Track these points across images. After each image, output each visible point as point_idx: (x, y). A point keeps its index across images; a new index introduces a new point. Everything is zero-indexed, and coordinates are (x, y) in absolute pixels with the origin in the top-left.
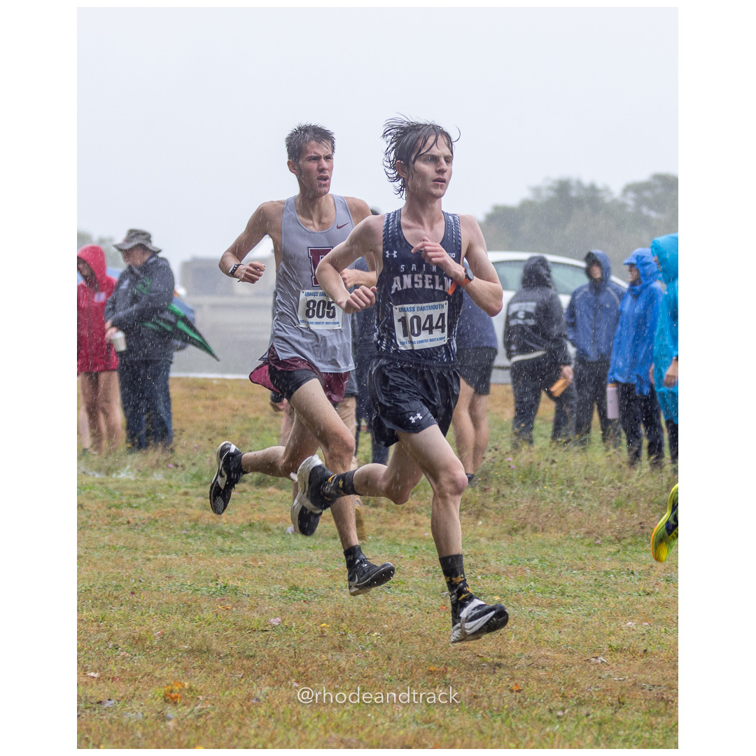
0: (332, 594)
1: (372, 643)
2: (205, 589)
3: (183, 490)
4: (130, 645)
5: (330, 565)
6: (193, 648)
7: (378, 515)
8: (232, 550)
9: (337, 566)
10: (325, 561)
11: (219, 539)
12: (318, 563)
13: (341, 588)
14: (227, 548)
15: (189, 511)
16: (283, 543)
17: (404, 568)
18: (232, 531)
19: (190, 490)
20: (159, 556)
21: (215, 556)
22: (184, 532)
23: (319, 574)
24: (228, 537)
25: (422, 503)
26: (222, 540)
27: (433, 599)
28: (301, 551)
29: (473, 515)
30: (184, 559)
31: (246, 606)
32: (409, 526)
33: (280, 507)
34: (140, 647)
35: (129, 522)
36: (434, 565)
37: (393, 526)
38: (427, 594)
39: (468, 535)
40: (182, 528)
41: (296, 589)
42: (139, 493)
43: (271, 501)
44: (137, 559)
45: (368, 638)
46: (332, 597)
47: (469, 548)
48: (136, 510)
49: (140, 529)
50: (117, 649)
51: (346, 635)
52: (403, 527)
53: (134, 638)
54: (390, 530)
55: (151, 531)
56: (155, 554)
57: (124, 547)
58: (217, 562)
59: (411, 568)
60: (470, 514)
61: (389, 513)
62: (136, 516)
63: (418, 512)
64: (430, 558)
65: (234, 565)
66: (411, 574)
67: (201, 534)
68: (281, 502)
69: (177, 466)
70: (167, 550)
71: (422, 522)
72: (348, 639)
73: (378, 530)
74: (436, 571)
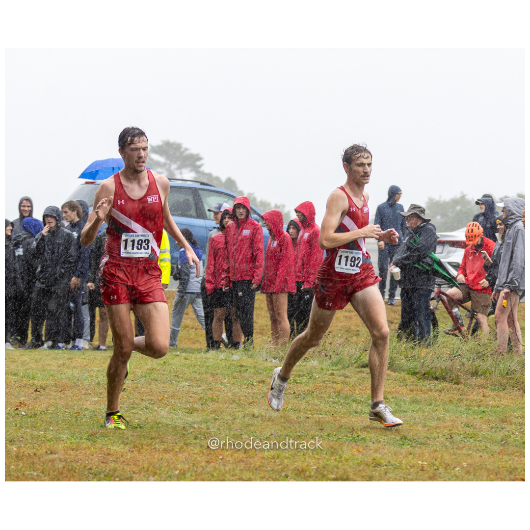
0: (429, 442)
1: (455, 475)
2: (345, 437)
3: (331, 372)
4: (296, 475)
5: (427, 422)
6: (337, 477)
7: (459, 389)
8: (363, 412)
9: (432, 424)
10: (424, 420)
11: (354, 404)
12: (419, 421)
13: (435, 438)
14: (359, 411)
15: (335, 385)
16: (396, 407)
17: (477, 425)
18: (362, 400)
19: (335, 372)
20: (315, 416)
21: (351, 416)
22: (332, 400)
23: (420, 428)
24: (359, 403)
25: (488, 382)
26: (356, 405)
27: (495, 446)
28: (408, 413)
29: (521, 390)
30: (332, 418)
31: (372, 450)
32: (479, 397)
33: (394, 384)
34: (303, 476)
35: (294, 393)
36: (496, 423)
37: (469, 397)
38: (491, 442)
39: (518, 403)
40: (330, 397)
41: (405, 438)
42: (301, 373)
43: (388, 379)
44: (300, 418)
45: (452, 471)
46: (428, 444)
47: (519, 412)
48: (300, 384)
49: (302, 397)
50: (287, 477)
51: (438, 469)
52: (475, 398)
53: (298, 470)
54: (467, 400)
55: (309, 398)
56: (312, 414)
57: (291, 409)
58: (353, 420)
59: (481, 425)
60: (519, 389)
61: (466, 389)
62: (300, 389)
63: (485, 388)
64: (493, 419)
65: (364, 422)
66: (481, 430)
67: (342, 401)
68: (395, 380)
69: (326, 356)
70: (320, 412)
71: (487, 394)
72: (440, 472)
73: (458, 399)
74: (497, 427)
